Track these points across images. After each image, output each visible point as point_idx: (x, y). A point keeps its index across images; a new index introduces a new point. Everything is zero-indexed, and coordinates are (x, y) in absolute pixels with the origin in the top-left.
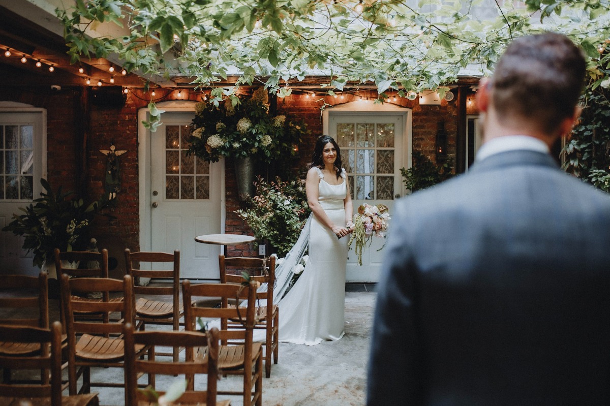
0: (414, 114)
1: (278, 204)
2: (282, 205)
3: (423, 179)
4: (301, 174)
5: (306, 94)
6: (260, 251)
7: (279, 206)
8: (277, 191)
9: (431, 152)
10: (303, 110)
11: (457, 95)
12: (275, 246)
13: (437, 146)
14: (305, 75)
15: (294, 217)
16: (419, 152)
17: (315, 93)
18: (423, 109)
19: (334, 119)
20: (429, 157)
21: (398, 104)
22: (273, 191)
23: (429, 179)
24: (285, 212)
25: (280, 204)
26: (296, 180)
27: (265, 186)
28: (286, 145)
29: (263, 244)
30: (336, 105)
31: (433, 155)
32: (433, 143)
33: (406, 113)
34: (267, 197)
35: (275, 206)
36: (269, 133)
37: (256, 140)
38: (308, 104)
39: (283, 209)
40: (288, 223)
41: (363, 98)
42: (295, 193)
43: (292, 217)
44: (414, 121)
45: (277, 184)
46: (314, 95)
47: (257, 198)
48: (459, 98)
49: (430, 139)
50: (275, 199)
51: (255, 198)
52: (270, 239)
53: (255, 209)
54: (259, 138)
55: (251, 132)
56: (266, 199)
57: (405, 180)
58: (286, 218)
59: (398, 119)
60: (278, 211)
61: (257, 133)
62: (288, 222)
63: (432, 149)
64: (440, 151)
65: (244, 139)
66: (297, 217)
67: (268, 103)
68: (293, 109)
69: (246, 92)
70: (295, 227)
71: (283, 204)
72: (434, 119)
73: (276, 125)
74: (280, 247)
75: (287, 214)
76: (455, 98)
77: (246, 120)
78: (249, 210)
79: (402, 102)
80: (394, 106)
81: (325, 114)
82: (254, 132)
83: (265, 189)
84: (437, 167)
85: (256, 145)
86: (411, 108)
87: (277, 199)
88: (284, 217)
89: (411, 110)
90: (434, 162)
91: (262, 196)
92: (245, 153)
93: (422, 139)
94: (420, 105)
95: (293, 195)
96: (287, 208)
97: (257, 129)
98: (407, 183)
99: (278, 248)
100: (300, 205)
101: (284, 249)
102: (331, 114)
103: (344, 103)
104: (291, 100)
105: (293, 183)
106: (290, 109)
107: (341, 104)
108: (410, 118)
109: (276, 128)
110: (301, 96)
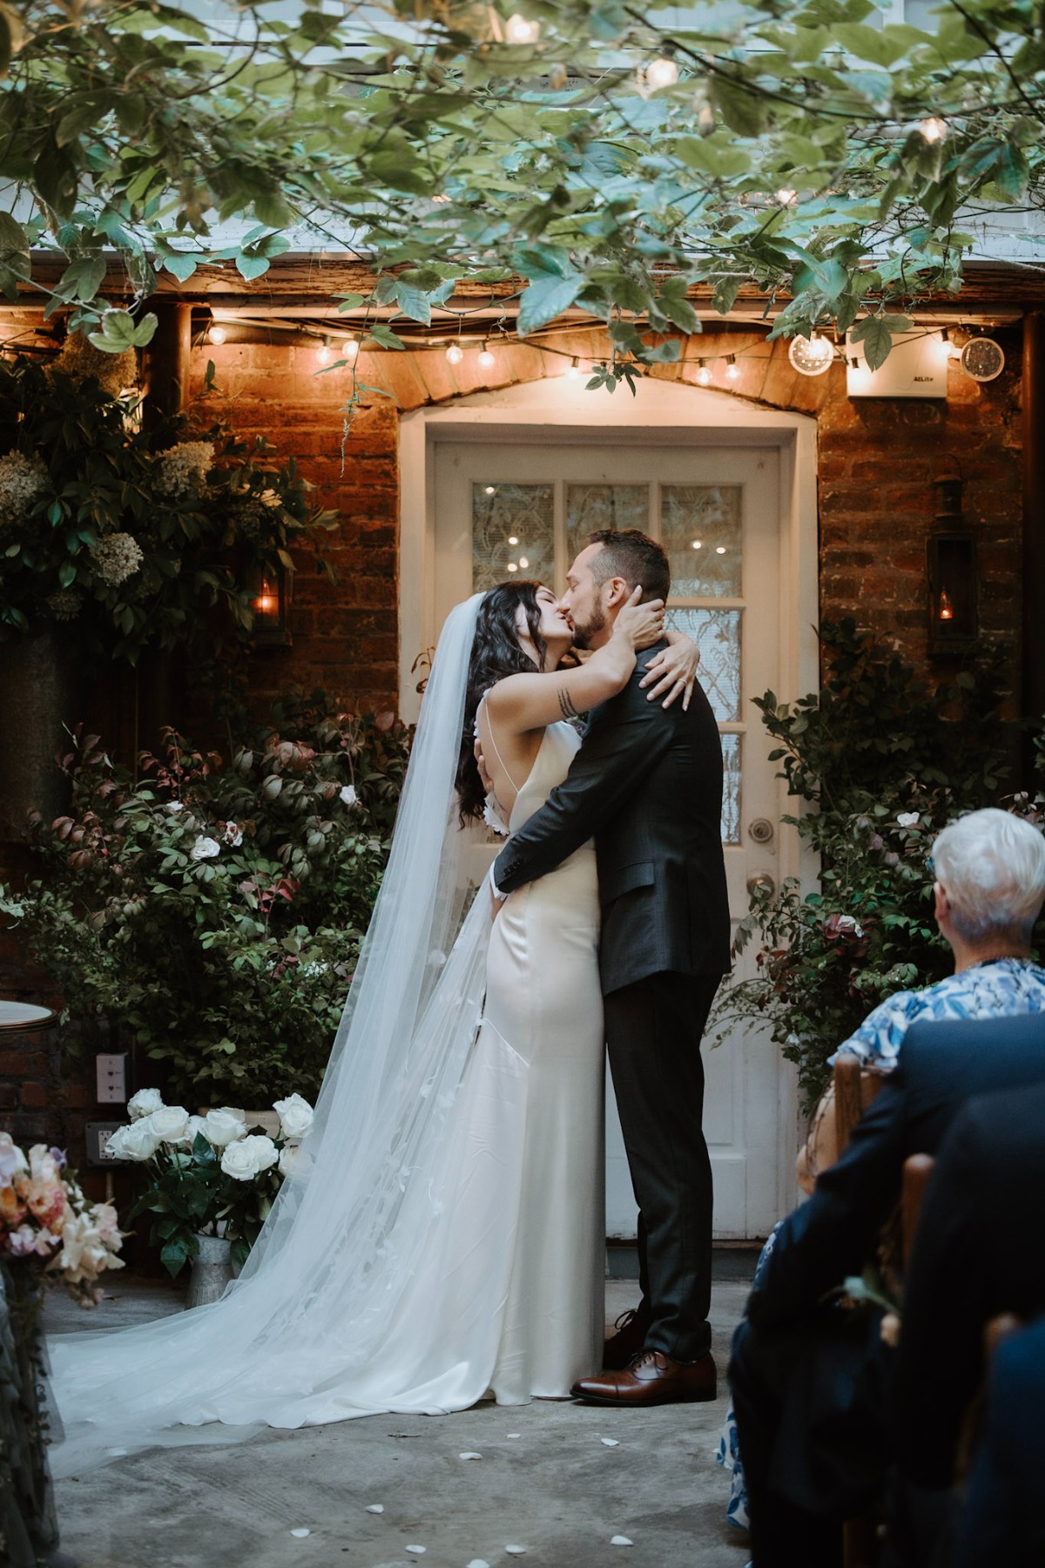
0: (828, 442)
1: (166, 856)
2: (183, 861)
3: (866, 744)
4: (289, 718)
5: (320, 344)
6: (102, 1082)
7: (166, 863)
8: (164, 795)
9: (904, 620)
10: (304, 420)
11: (1021, 352)
12: (156, 1054)
13: (930, 591)
14: (274, 252)
15: (238, 918)
16: (848, 624)
17: (359, 339)
18: (864, 418)
19: (456, 462)
20: (897, 644)
21: (751, 393)
22: (147, 795)
23: (894, 747)
24: (191, 890)
25: (174, 856)
26: (260, 747)
27: (108, 774)
28: (215, 583)
29: (113, 1051)
30: (458, 395)
31: (917, 631)
32: (912, 574)
33: (791, 435)
34: (120, 824)
35: (150, 863)
36: (128, 524)
37: (66, 558)
38: (326, 388)
39: (187, 879)
40: (206, 945)
41: (581, 362)
42: (255, 809)
43: (230, 918)
44: (826, 472)
45: (167, 761)
46: (351, 349)
47: (68, 827)
48: (1028, 371)
49: (903, 560)
50: (151, 829)
51: (57, 822)
52: (133, 1020)
53: (68, 882)
54: (81, 543)
55: (43, 518)
56: (112, 830)
57: (780, 753)
58: (200, 919)
59: (761, 465)
60: (160, 888)
61: (69, 525)
62: (208, 940)
63: (908, 607)
64: (946, 614)
65: (13, 552)
66: (255, 914)
67: (138, 383)
68: (255, 411)
69: (38, 332)
70: (239, 962)
71: (187, 853)
72: (920, 467)
73: (170, 488)
74: (179, 1061)
75: (205, 900)
76: (1014, 366)
77: (22, 464)
78: (39, 883)
79: (768, 385)
80: (733, 403)
81: (411, 438)
82: (56, 516)
83: (108, 788)
84: (933, 692)
85: (67, 577)
86: (811, 414)
87: (158, 831)
88: (193, 914)
89: (811, 422)
90: (922, 666)
91: (90, 816)
92: (16, 615)
93: (863, 559)
94: (853, 399)
95: (242, 814)
96: (209, 873)
97: (74, 504)
98: (789, 761)
99: (168, 1062)
100: (277, 866)
101: (197, 1070)
102: (437, 437)
103: (499, 388)
104: (250, 370)
105: (246, 758)
106: (236, 415)
107: (484, 390)
108: (806, 459)
109: (169, 499)
110: (293, 352)
